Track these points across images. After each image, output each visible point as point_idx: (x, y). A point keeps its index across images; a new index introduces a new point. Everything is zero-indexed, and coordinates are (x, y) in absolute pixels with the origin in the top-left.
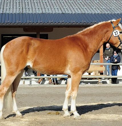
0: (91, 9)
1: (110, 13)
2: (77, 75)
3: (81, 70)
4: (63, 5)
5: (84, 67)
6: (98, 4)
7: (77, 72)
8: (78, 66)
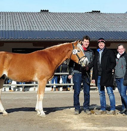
0: (88, 28)
1: (105, 31)
2: (42, 81)
3: (46, 78)
4: (63, 24)
5: (48, 76)
6: (92, 23)
7: (42, 79)
8: (43, 74)
